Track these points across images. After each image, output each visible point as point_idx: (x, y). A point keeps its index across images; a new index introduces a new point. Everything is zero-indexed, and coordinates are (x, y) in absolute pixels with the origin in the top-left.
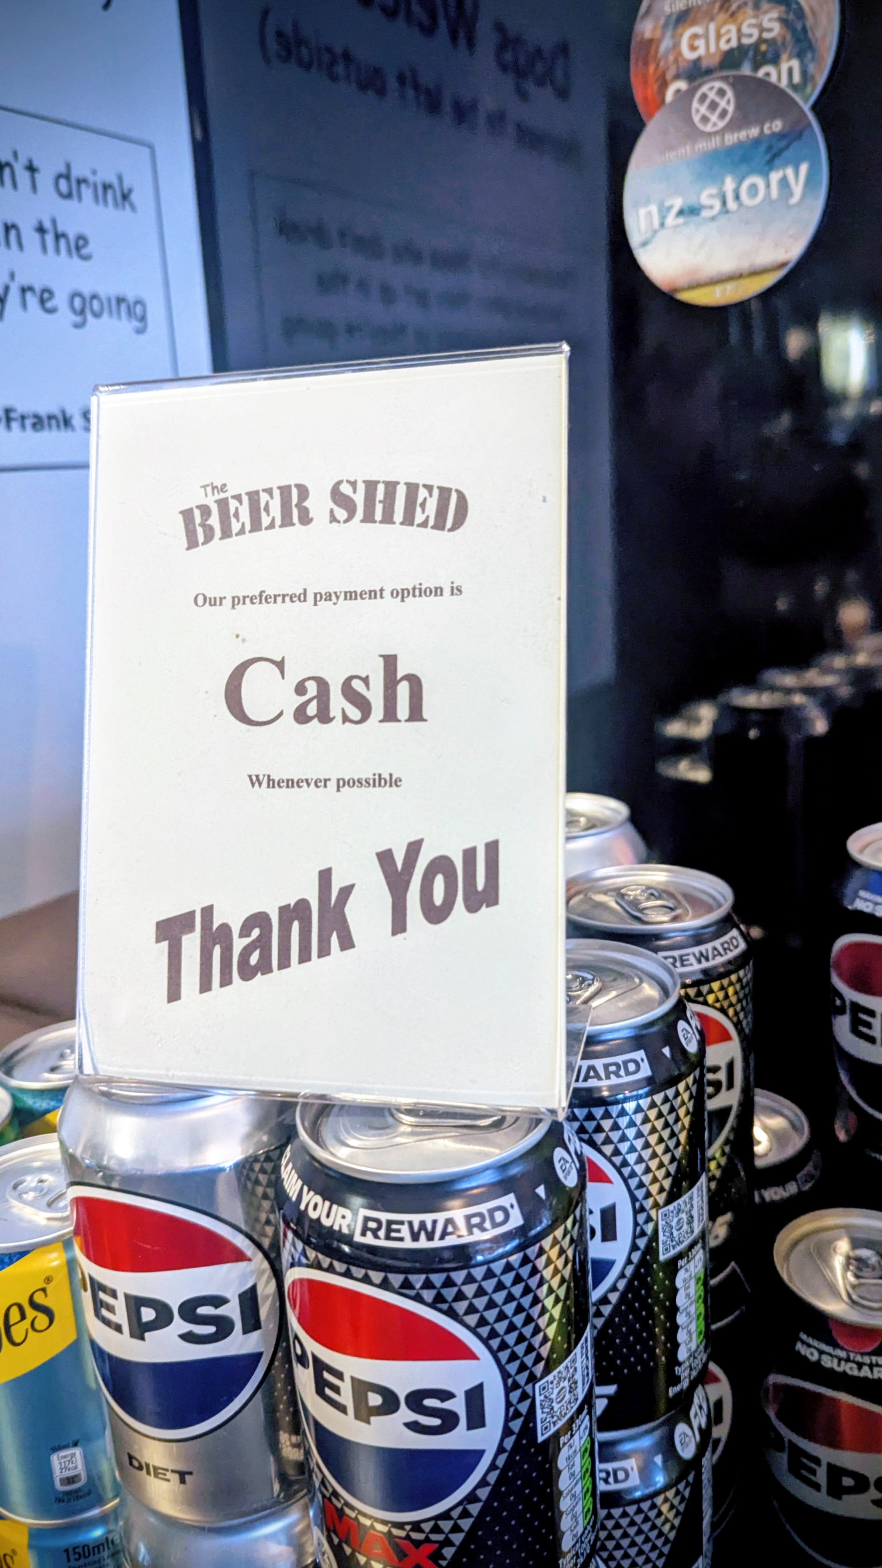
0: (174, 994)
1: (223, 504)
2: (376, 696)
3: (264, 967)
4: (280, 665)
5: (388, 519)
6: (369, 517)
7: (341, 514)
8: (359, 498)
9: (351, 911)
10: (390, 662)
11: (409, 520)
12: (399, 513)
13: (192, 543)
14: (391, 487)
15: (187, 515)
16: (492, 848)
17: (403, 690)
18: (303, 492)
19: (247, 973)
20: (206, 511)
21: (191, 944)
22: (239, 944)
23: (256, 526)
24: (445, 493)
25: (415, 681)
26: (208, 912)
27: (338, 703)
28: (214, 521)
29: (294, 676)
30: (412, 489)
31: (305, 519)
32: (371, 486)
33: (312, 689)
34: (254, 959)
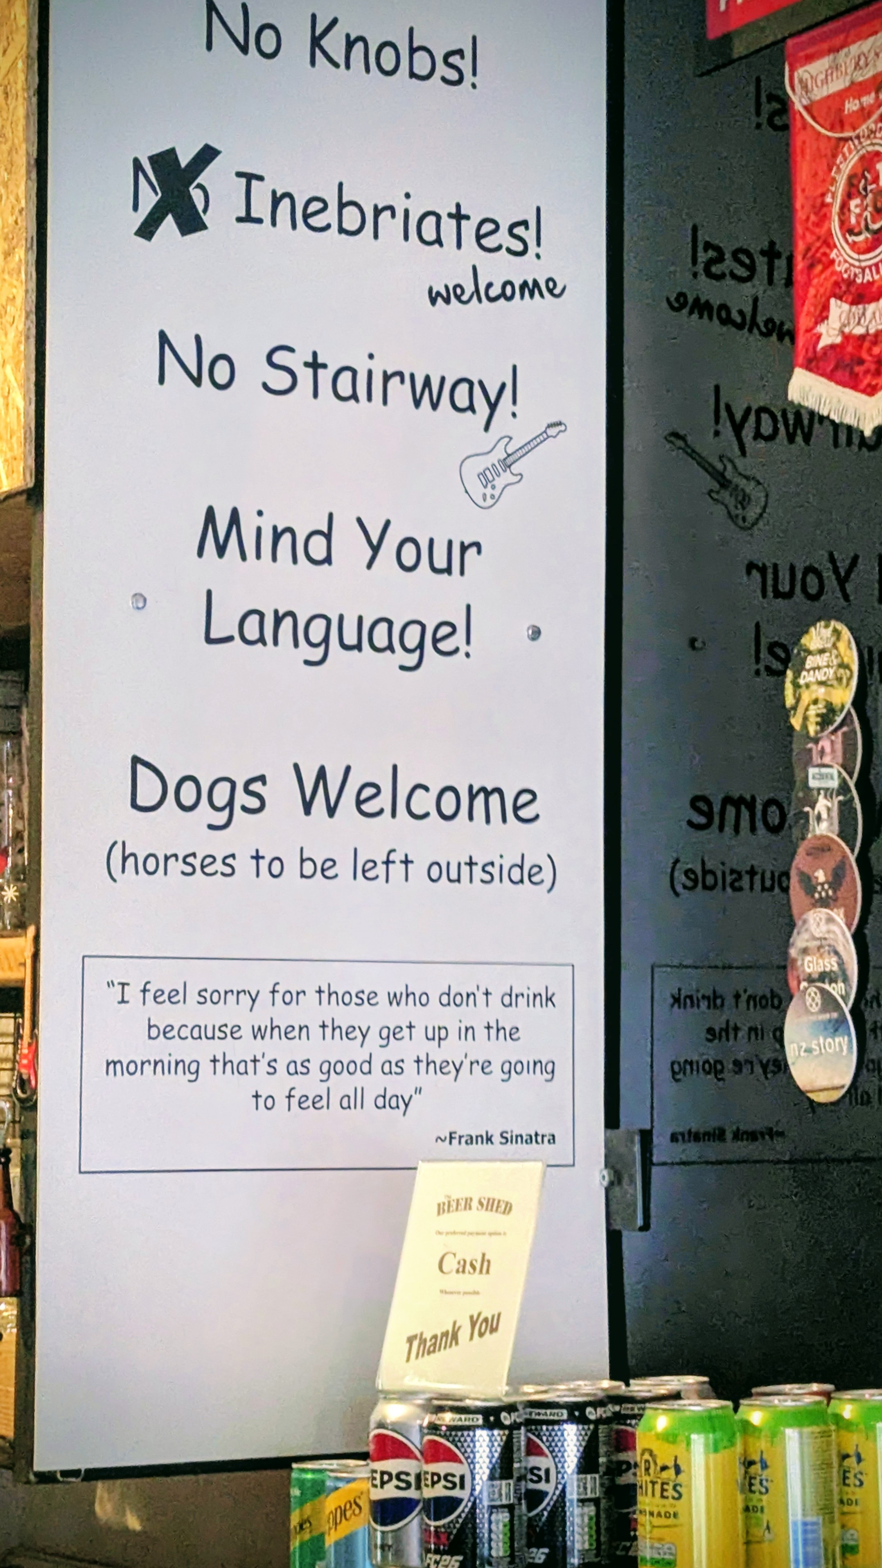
0: (408, 1360)
1: (449, 1202)
2: (478, 1266)
3: (434, 1351)
4: (455, 1255)
5: (492, 1210)
6: (487, 1209)
7: (480, 1207)
8: (485, 1203)
9: (460, 1334)
10: (484, 1255)
11: (497, 1210)
12: (495, 1208)
13: (439, 1213)
14: (494, 1200)
15: (439, 1205)
16: (499, 1315)
17: (486, 1264)
18: (471, 1199)
19: (429, 1353)
20: (444, 1204)
21: (416, 1344)
22: (428, 1344)
23: (457, 1209)
24: (507, 1203)
25: (489, 1262)
26: (422, 1334)
27: (468, 1267)
28: (446, 1208)
29: (459, 1257)
30: (499, 1201)
31: (470, 1208)
32: (489, 1200)
33: (462, 1262)
34: (432, 1349)
